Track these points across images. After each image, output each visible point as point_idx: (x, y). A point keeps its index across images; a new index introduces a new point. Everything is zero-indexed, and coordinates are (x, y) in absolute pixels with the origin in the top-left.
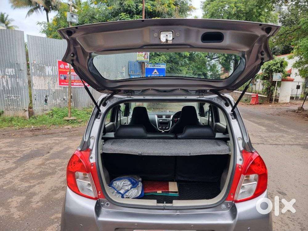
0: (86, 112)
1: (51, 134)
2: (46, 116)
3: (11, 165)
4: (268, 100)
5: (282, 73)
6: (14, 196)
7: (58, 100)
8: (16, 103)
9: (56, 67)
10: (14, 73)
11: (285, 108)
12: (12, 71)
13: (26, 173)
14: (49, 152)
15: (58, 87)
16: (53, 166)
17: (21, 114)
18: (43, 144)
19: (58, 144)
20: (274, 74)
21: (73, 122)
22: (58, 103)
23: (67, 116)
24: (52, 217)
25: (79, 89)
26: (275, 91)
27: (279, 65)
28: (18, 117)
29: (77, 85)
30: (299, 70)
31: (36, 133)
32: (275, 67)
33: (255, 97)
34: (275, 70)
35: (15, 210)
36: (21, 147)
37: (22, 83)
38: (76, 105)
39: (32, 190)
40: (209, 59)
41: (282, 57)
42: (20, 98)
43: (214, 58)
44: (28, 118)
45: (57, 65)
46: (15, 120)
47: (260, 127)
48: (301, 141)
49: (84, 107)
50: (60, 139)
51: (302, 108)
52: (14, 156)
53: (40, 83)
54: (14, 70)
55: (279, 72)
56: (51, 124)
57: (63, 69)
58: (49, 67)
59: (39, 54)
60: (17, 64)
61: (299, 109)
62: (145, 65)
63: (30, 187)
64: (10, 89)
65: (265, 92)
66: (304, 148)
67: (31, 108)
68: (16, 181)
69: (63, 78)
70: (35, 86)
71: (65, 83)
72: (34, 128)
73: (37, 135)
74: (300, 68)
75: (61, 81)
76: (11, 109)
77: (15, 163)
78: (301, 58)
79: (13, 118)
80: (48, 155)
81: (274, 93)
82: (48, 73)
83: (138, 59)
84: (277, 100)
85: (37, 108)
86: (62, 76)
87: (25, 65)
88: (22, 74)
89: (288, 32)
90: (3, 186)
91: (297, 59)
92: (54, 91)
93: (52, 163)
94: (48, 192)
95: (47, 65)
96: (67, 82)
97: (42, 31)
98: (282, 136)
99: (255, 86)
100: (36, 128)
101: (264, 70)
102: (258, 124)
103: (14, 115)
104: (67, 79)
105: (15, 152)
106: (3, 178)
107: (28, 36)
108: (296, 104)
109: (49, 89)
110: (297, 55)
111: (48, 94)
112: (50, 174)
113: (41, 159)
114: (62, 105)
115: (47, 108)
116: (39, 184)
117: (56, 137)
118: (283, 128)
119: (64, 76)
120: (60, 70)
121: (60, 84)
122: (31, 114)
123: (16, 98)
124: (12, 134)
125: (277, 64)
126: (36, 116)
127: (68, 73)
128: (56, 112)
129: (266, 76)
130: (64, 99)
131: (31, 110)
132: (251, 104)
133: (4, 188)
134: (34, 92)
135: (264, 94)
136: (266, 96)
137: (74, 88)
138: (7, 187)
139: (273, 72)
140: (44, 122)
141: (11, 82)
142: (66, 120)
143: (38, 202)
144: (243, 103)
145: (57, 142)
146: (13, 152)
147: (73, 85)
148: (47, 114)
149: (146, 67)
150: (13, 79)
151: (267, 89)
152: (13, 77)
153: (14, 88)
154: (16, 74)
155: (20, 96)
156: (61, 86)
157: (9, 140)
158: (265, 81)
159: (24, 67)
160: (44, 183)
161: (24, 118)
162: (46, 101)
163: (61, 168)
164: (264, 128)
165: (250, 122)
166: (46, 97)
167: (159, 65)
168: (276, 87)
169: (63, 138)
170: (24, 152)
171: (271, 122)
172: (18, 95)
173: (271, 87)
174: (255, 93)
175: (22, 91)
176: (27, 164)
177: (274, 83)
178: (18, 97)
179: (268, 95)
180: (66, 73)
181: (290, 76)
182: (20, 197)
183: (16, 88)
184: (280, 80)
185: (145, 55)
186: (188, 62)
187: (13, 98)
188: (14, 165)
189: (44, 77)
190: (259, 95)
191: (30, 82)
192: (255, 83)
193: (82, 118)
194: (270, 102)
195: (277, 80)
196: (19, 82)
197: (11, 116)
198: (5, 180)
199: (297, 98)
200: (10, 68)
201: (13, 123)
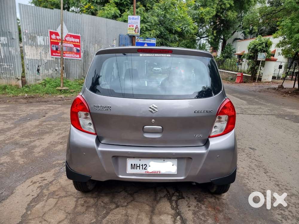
0: (78, 83)
1: (45, 101)
2: (39, 85)
3: (9, 125)
4: (252, 79)
5: (266, 53)
6: (17, 148)
7: (50, 70)
8: (9, 72)
9: (47, 37)
10: (7, 42)
11: (266, 86)
12: (5, 40)
13: (25, 131)
14: (44, 116)
15: (49, 57)
16: (49, 126)
17: (14, 82)
18: (38, 110)
19: (52, 110)
20: (259, 54)
21: (65, 92)
22: (50, 74)
23: (60, 86)
24: (54, 163)
25: (71, 61)
26: (259, 70)
27: (264, 45)
28: (11, 85)
29: (68, 57)
30: (282, 50)
31: (31, 100)
32: (260, 47)
33: (240, 76)
34: (260, 50)
35: (19, 158)
36: (17, 111)
37: (14, 52)
38: (68, 76)
39: (32, 144)
40: (198, 38)
41: (267, 37)
42: (13, 67)
43: (203, 36)
44: (21, 86)
45: (49, 35)
46: (9, 88)
47: (242, 101)
48: (276, 112)
49: (75, 78)
50: (54, 106)
51: (282, 86)
52: (11, 118)
53: (32, 53)
54: (6, 38)
55: (264, 52)
56: (44, 93)
57: (54, 39)
58: (41, 37)
59: (30, 23)
60: (9, 32)
61: (279, 87)
62: (136, 39)
63: (31, 142)
64: (3, 57)
65: (249, 71)
66: (277, 117)
67: (24, 77)
68: (17, 137)
69: (54, 49)
70: (27, 55)
71: (57, 54)
72: (28, 96)
73: (31, 102)
74: (284, 48)
75: (52, 52)
76: (4, 77)
77: (12, 124)
78: (285, 38)
79: (6, 87)
80: (44, 118)
81: (258, 72)
82: (40, 43)
83: (128, 33)
84: (260, 79)
85: (30, 78)
86: (53, 46)
87: (17, 34)
88: (14, 43)
89: (274, 12)
90: (5, 141)
91: (281, 39)
92: (46, 61)
93: (48, 124)
94: (47, 145)
95: (39, 35)
96: (59, 53)
97: (31, 2)
98: (261, 108)
99: (240, 66)
100: (30, 96)
101: (250, 50)
102: (241, 98)
103: (7, 83)
104: (58, 50)
105: (12, 115)
106: (4, 134)
107: (20, 4)
108: (277, 83)
109: (41, 60)
110: (281, 35)
111: (40, 64)
112: (47, 133)
113: (38, 122)
114: (54, 75)
115: (40, 78)
116: (38, 139)
117: (50, 104)
118: (262, 102)
119: (56, 47)
120: (52, 40)
121: (52, 55)
122: (24, 83)
123: (9, 67)
124: (6, 101)
125: (262, 44)
126: (29, 85)
127: (60, 44)
128: (49, 82)
129: (252, 55)
130: (56, 70)
131: (24, 79)
132: (236, 83)
133: (6, 142)
134: (26, 62)
135: (248, 73)
136: (250, 76)
137: (66, 59)
138: (9, 141)
139: (258, 51)
140: (37, 91)
141: (4, 50)
142: (58, 90)
143: (40, 152)
144: (229, 82)
145: (52, 108)
146: (10, 115)
147: (65, 56)
148: (40, 84)
149: (136, 41)
150: (5, 47)
151: (251, 68)
152: (5, 45)
153: (7, 57)
154: (8, 43)
155: (12, 65)
156: (53, 56)
157: (4, 106)
158: (250, 60)
159: (16, 36)
160: (43, 139)
161: (17, 86)
162: (38, 70)
163: (57, 128)
164: (245, 102)
165: (233, 97)
166: (38, 66)
167: (149, 40)
168: (260, 66)
169: (57, 106)
170: (21, 116)
171: (252, 98)
172: (10, 64)
173: (255, 66)
174: (241, 72)
175: (15, 59)
176: (25, 125)
177: (258, 63)
178: (11, 66)
179: (252, 74)
180: (57, 43)
181: (274, 56)
182: (22, 149)
183: (8, 56)
184: (264, 60)
185: (136, 29)
186: (177, 39)
187: (6, 66)
188: (13, 126)
189: (35, 46)
190: (244, 74)
191: (22, 52)
192: (241, 62)
193: (74, 88)
194: (254, 81)
195: (261, 60)
196: (11, 51)
197: (4, 84)
198: (6, 136)
199: (279, 78)
200: (3, 36)
201: (7, 90)
